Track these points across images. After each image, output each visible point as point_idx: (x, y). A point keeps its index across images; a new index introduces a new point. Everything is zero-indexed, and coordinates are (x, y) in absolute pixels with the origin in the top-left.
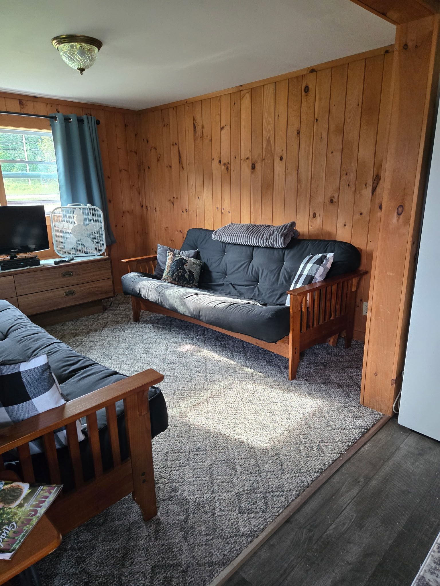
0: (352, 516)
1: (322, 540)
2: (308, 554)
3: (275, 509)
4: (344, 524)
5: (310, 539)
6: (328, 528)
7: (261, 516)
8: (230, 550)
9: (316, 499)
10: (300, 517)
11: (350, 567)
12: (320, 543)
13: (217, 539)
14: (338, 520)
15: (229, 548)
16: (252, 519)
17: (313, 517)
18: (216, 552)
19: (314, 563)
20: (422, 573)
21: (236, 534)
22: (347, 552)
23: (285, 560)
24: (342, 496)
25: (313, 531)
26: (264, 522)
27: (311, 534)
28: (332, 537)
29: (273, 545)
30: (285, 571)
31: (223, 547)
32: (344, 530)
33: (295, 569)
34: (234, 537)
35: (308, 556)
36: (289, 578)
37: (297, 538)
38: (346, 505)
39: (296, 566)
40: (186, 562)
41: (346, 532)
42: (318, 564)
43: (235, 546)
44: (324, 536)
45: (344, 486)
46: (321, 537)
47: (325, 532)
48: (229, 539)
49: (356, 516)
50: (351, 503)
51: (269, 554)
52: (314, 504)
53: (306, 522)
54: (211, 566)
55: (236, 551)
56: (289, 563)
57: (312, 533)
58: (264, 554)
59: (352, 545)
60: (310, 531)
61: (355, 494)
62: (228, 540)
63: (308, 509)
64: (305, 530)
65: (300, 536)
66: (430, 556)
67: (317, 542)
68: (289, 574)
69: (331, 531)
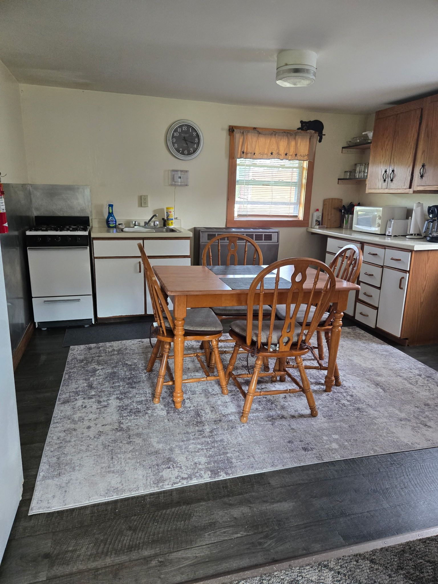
0: (209, 535)
1: (256, 531)
2: (277, 528)
3: (282, 577)
4: (225, 532)
5: (266, 537)
6: (241, 537)
7: (302, 578)
8: (350, 562)
9: (227, 568)
10: (260, 558)
11: (252, 505)
12: (260, 530)
13: (361, 581)
14: (226, 538)
15: (351, 565)
16: (314, 580)
17: (247, 553)
18: (365, 568)
19: (277, 520)
20: (208, 479)
21: (339, 575)
22: (243, 514)
23: (301, 534)
24: (197, 557)
25: (258, 542)
26: (303, 571)
27: (262, 541)
28: (245, 529)
29: (304, 549)
30: (305, 528)
31: (356, 569)
32: (230, 528)
33: (296, 524)
34: (342, 573)
35: (278, 527)
36: (305, 522)
37: (277, 544)
38: (205, 547)
39: (294, 526)
40: (398, 575)
41: (230, 526)
42: (275, 518)
43: (344, 564)
44: (252, 533)
45: (181, 566)
46: (255, 534)
47: (248, 535)
48: (348, 574)
49: (206, 532)
50: (198, 545)
51: (312, 545)
52: (234, 564)
53: (258, 552)
54: (373, 559)
55: (344, 559)
56: (298, 531)
57: (259, 541)
58: (317, 546)
59: (235, 516)
60: (260, 544)
61: (182, 552)
62: (350, 573)
63: (245, 562)
64: (264, 547)
65: (273, 544)
66: (189, 483)
67: (262, 532)
68: (303, 524)
69: (241, 533)
